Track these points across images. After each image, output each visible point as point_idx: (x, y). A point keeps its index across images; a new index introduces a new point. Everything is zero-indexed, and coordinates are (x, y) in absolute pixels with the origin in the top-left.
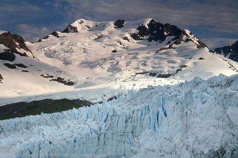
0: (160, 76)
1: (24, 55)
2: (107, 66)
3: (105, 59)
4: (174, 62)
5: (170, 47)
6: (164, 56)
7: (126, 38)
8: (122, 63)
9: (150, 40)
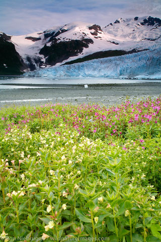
0: (151, 40)
1: (101, 33)
2: (131, 36)
3: (130, 34)
4: (157, 34)
5: (156, 28)
6: (154, 32)
7: (138, 25)
8: (137, 35)
9: (148, 25)
